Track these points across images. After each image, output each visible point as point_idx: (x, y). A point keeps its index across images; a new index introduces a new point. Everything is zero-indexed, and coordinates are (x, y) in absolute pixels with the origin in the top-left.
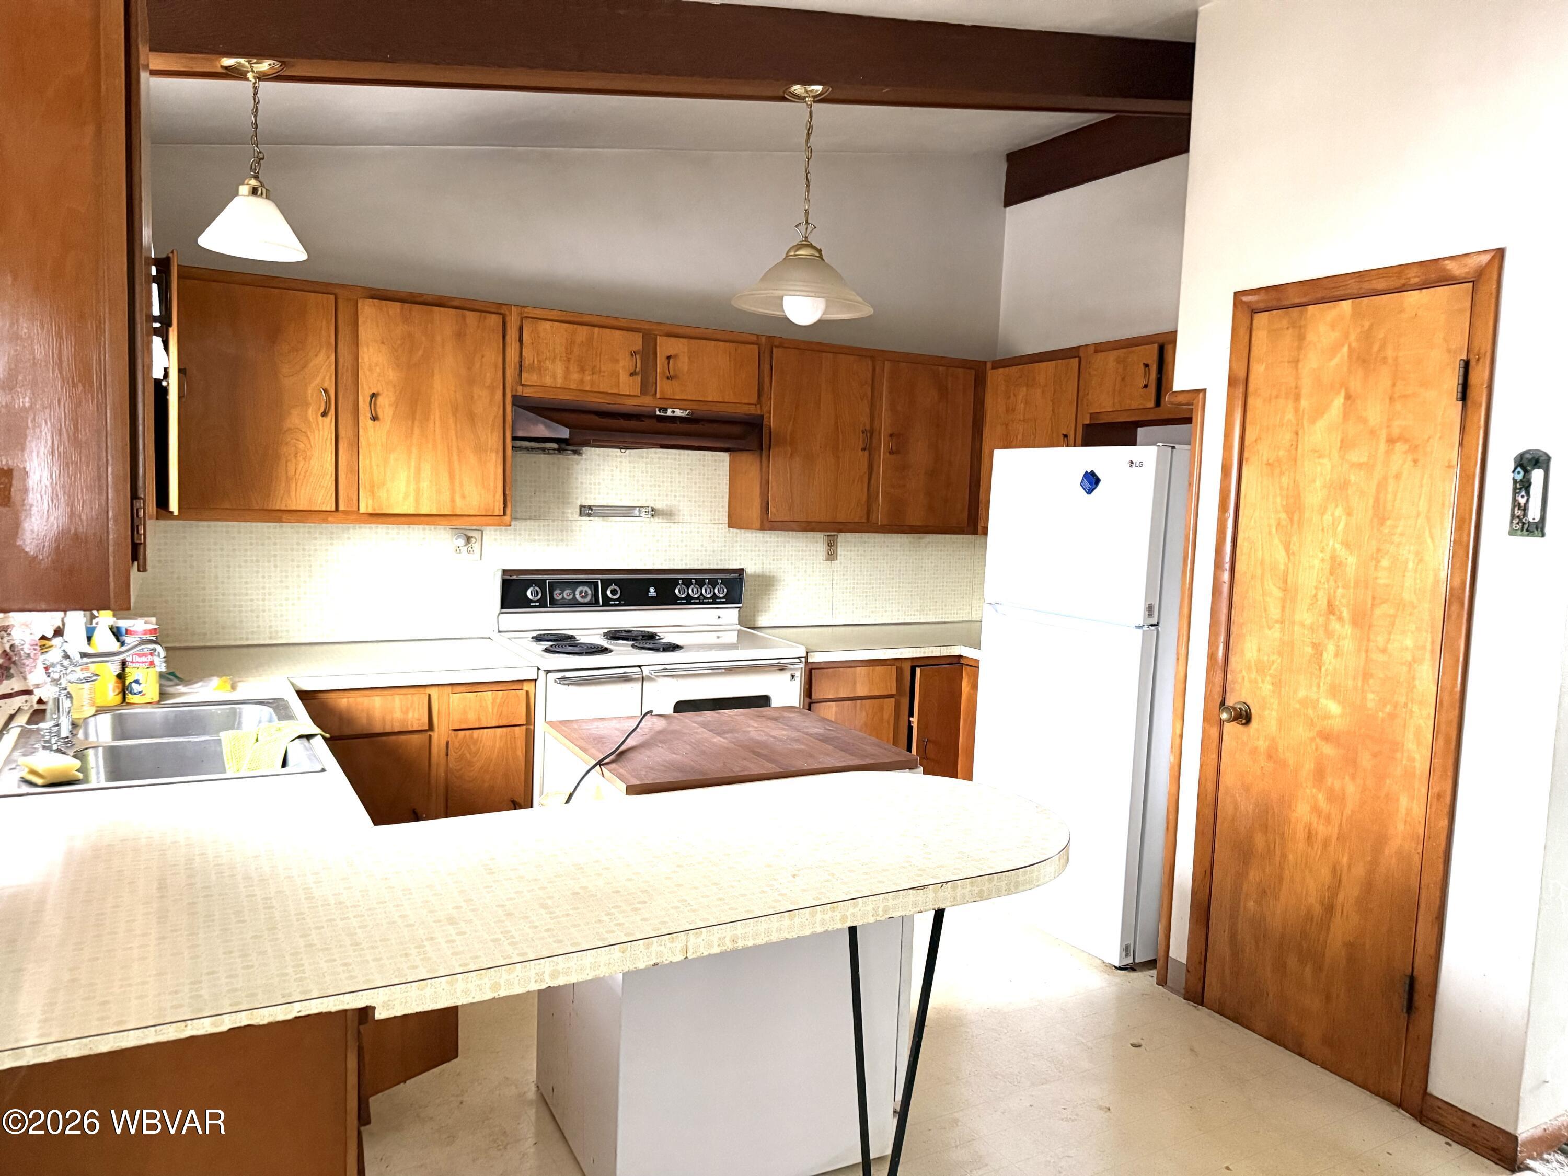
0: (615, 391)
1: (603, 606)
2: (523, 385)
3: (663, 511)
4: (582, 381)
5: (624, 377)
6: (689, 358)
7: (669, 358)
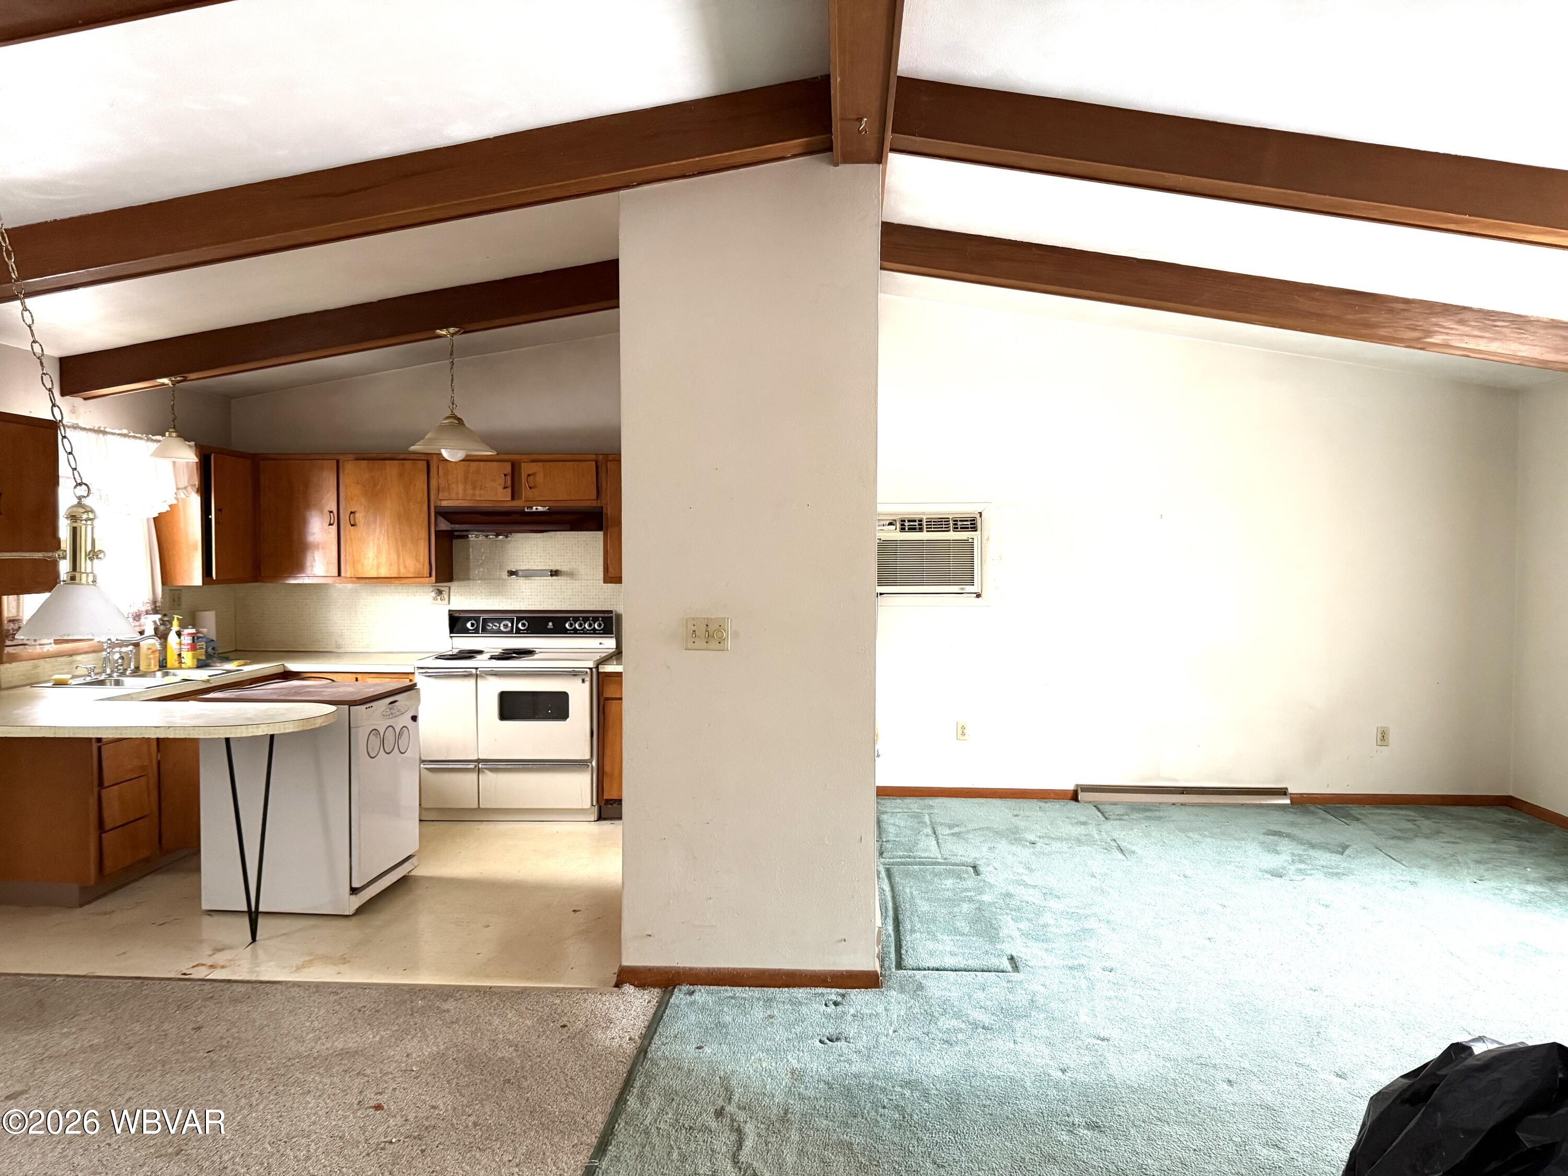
0: (495, 499)
1: (516, 633)
2: (441, 500)
3: (567, 572)
4: (474, 495)
5: (500, 489)
6: (544, 474)
7: (529, 475)
